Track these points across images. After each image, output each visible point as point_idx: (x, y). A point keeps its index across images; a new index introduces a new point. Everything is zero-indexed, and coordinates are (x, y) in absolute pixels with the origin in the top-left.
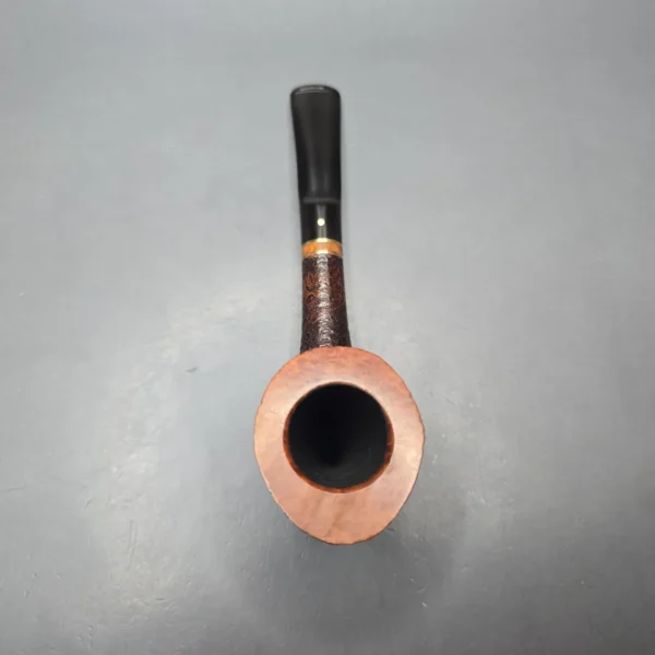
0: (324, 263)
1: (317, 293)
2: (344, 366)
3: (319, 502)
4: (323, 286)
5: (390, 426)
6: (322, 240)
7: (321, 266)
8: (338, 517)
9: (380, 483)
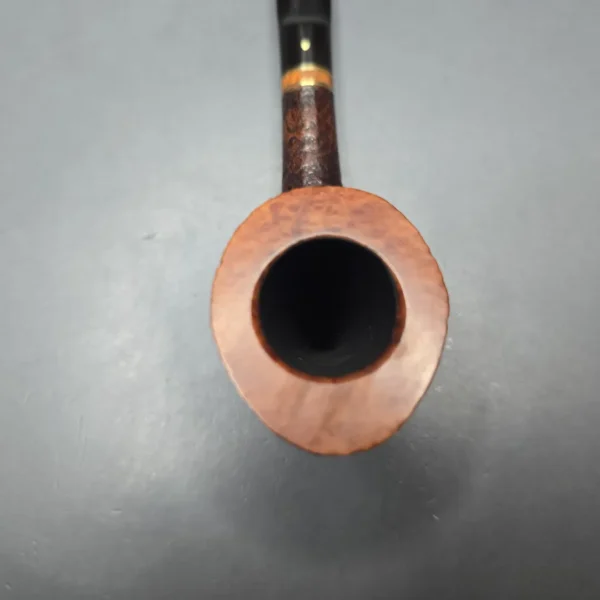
0: (308, 97)
1: (300, 134)
2: (335, 213)
3: (301, 396)
4: (308, 125)
5: (400, 294)
6: (306, 67)
7: (304, 100)
8: (328, 417)
9: (386, 372)
